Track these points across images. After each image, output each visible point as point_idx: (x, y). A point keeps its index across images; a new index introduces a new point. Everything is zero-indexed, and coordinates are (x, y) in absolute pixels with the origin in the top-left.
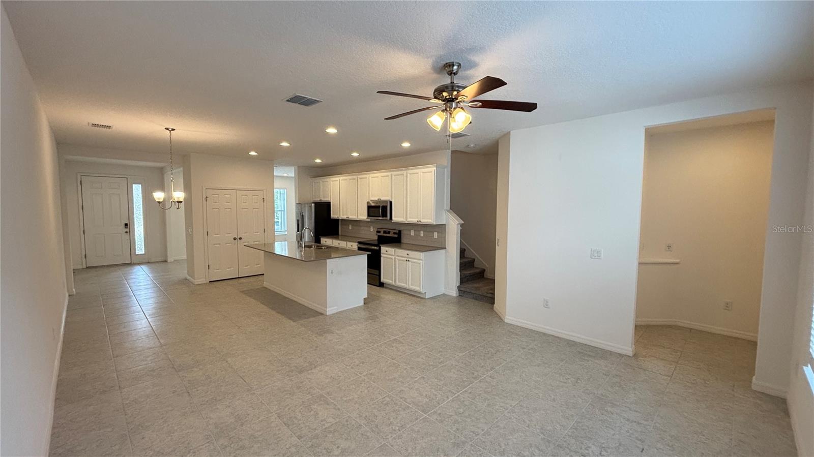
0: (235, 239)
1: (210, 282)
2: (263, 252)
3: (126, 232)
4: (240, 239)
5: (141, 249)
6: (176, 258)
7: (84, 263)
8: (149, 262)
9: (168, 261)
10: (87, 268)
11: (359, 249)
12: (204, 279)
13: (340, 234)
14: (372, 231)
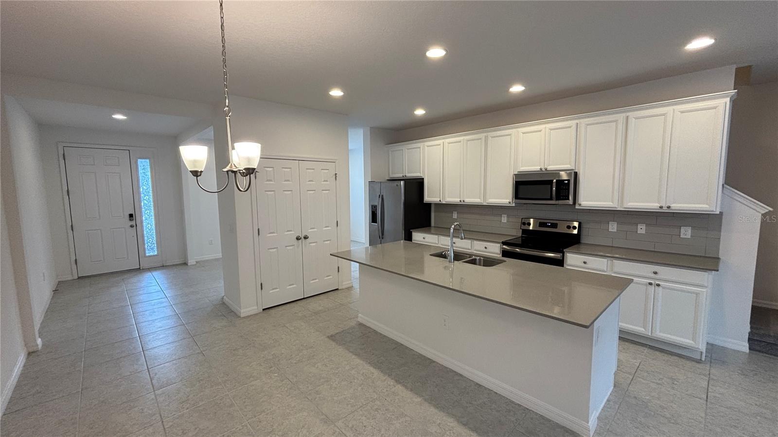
0: (298, 239)
1: (263, 310)
2: (358, 264)
3: (132, 226)
4: (306, 238)
5: (152, 249)
6: (199, 258)
7: (75, 271)
8: (163, 266)
9: (189, 264)
10: (79, 278)
11: (505, 254)
12: (256, 307)
13: (433, 224)
14: (506, 221)
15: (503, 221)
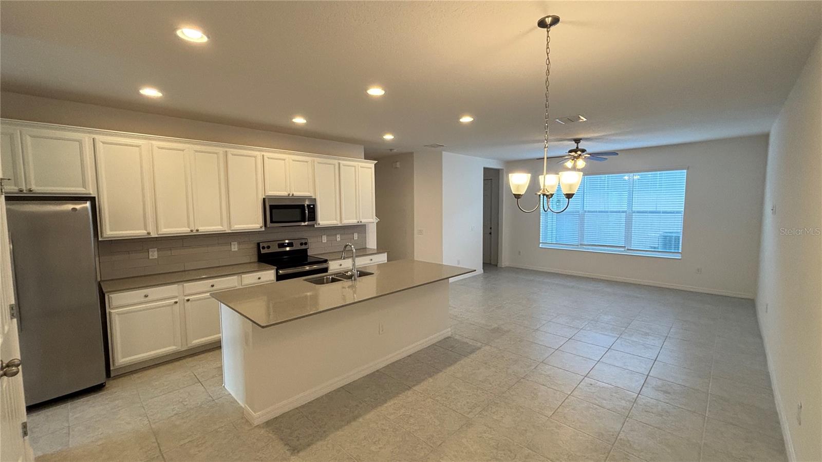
14: (236, 249)
15: (233, 250)
